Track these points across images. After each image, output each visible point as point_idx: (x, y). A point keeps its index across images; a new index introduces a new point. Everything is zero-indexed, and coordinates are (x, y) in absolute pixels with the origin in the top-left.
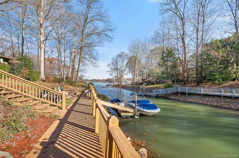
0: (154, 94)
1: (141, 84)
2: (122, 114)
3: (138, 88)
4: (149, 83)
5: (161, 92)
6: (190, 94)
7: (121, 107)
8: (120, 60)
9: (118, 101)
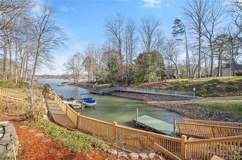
0: (101, 92)
1: (95, 83)
2: (74, 107)
3: (92, 87)
4: (100, 82)
5: (106, 90)
6: (122, 92)
7: (74, 103)
8: (76, 59)
9: (72, 99)
